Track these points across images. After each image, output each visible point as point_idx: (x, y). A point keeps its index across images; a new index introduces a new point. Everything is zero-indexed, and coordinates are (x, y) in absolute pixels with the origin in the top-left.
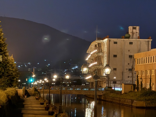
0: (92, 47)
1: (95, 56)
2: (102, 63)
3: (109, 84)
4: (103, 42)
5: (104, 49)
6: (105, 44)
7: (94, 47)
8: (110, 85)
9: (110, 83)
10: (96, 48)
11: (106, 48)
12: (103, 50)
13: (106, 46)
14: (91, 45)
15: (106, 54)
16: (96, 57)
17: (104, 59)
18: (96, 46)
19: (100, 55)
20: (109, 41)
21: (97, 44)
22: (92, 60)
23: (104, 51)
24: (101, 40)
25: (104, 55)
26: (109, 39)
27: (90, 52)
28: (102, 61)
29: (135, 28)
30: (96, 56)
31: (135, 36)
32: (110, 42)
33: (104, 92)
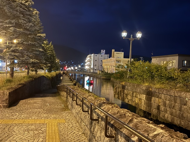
2: (91, 63)
7: (89, 57)
14: (87, 56)
16: (89, 61)
19: (91, 60)
24: (91, 55)
33: (92, 73)
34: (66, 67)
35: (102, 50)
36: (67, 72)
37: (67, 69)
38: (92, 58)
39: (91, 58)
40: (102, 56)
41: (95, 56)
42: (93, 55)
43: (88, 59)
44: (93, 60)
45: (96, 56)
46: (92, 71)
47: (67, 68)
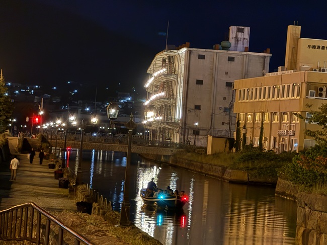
0: (157, 62)
1: (162, 81)
2: (175, 94)
3: (184, 135)
4: (179, 54)
5: (180, 67)
6: (183, 59)
7: (161, 63)
8: (186, 137)
9: (186, 134)
10: (164, 65)
11: (183, 66)
12: (177, 69)
13: (183, 62)
14: (155, 59)
15: (182, 78)
16: (164, 82)
17: (179, 87)
18: (164, 61)
19: (172, 78)
20: (190, 53)
21: (166, 57)
22: (156, 87)
23: (179, 71)
24: (174, 51)
25: (179, 79)
26: (190, 49)
27: (154, 71)
28: (175, 90)
29: (241, 30)
30: (164, 80)
32: (192, 56)
33: (175, 150)
34: (41, 113)
36: (44, 139)
37: (46, 126)
38: (181, 67)
39: (172, 71)
40: (231, 59)
42: (183, 51)
43: (156, 74)
44: (181, 79)
45: (202, 57)
46: (176, 139)
47: (46, 119)
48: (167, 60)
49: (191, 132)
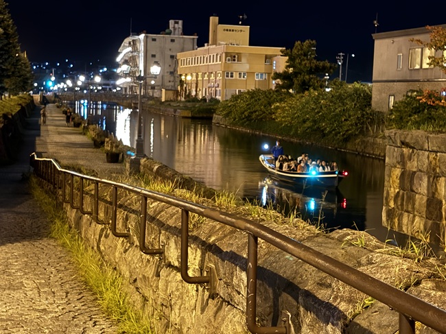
2: (138, 64)
4: (139, 38)
6: (142, 42)
7: (128, 44)
8: (147, 91)
10: (130, 45)
11: (143, 46)
14: (123, 43)
15: (143, 54)
17: (140, 59)
19: (135, 54)
20: (147, 38)
21: (131, 40)
23: (140, 49)
24: (136, 36)
25: (140, 54)
26: (146, 35)
29: (177, 23)
30: (131, 56)
31: (177, 32)
34: (53, 79)
35: (171, 22)
36: (55, 95)
39: (135, 49)
40: (173, 41)
41: (150, 40)
42: (142, 36)
43: (124, 52)
45: (154, 40)
48: (132, 43)
49: (150, 87)
